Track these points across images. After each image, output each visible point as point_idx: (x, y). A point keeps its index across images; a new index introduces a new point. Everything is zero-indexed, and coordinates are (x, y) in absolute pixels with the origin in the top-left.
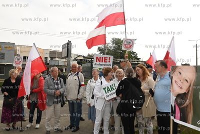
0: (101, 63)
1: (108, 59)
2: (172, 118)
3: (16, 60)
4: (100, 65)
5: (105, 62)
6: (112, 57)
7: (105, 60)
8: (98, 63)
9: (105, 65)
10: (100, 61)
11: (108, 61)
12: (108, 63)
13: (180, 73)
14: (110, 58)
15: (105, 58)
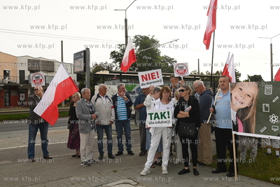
0: (149, 81)
1: (156, 74)
2: (234, 133)
3: (34, 79)
4: (148, 83)
5: (153, 79)
6: (159, 71)
7: (152, 76)
8: (145, 82)
9: (154, 82)
10: (147, 80)
11: (156, 76)
12: (157, 79)
13: (241, 89)
14: (157, 72)
15: (152, 74)
